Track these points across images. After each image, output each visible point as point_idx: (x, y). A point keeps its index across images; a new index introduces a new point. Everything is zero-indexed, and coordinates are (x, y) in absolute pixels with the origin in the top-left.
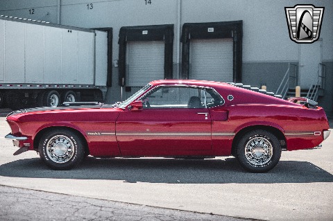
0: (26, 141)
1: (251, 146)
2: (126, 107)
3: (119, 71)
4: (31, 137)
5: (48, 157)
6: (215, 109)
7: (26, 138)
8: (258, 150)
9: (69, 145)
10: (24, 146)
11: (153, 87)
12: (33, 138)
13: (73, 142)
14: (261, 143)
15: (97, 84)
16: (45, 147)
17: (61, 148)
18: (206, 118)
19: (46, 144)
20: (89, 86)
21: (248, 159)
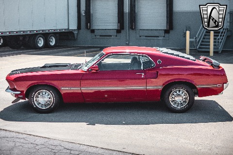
0: (20, 94)
1: (174, 95)
2: (88, 70)
3: (86, 18)
4: (23, 91)
5: (35, 105)
6: (148, 70)
7: (20, 92)
8: (178, 98)
9: (49, 96)
10: (19, 97)
11: (106, 55)
12: (24, 92)
13: (52, 94)
14: (181, 92)
15: (70, 28)
16: (33, 98)
17: (44, 98)
18: (143, 77)
19: (34, 96)
20: (65, 29)
21: (172, 104)
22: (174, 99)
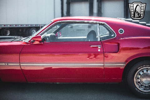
1: (140, 74)
2: (29, 41)
6: (107, 42)
8: (146, 79)
11: (53, 22)
18: (99, 50)
21: (137, 86)
22: (139, 80)
